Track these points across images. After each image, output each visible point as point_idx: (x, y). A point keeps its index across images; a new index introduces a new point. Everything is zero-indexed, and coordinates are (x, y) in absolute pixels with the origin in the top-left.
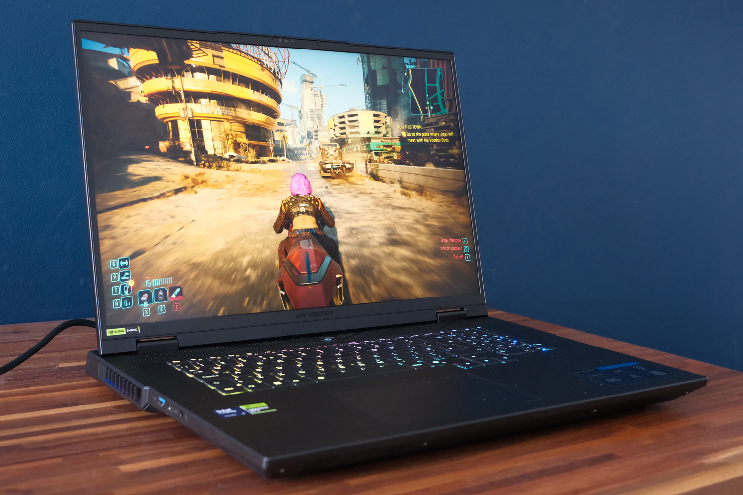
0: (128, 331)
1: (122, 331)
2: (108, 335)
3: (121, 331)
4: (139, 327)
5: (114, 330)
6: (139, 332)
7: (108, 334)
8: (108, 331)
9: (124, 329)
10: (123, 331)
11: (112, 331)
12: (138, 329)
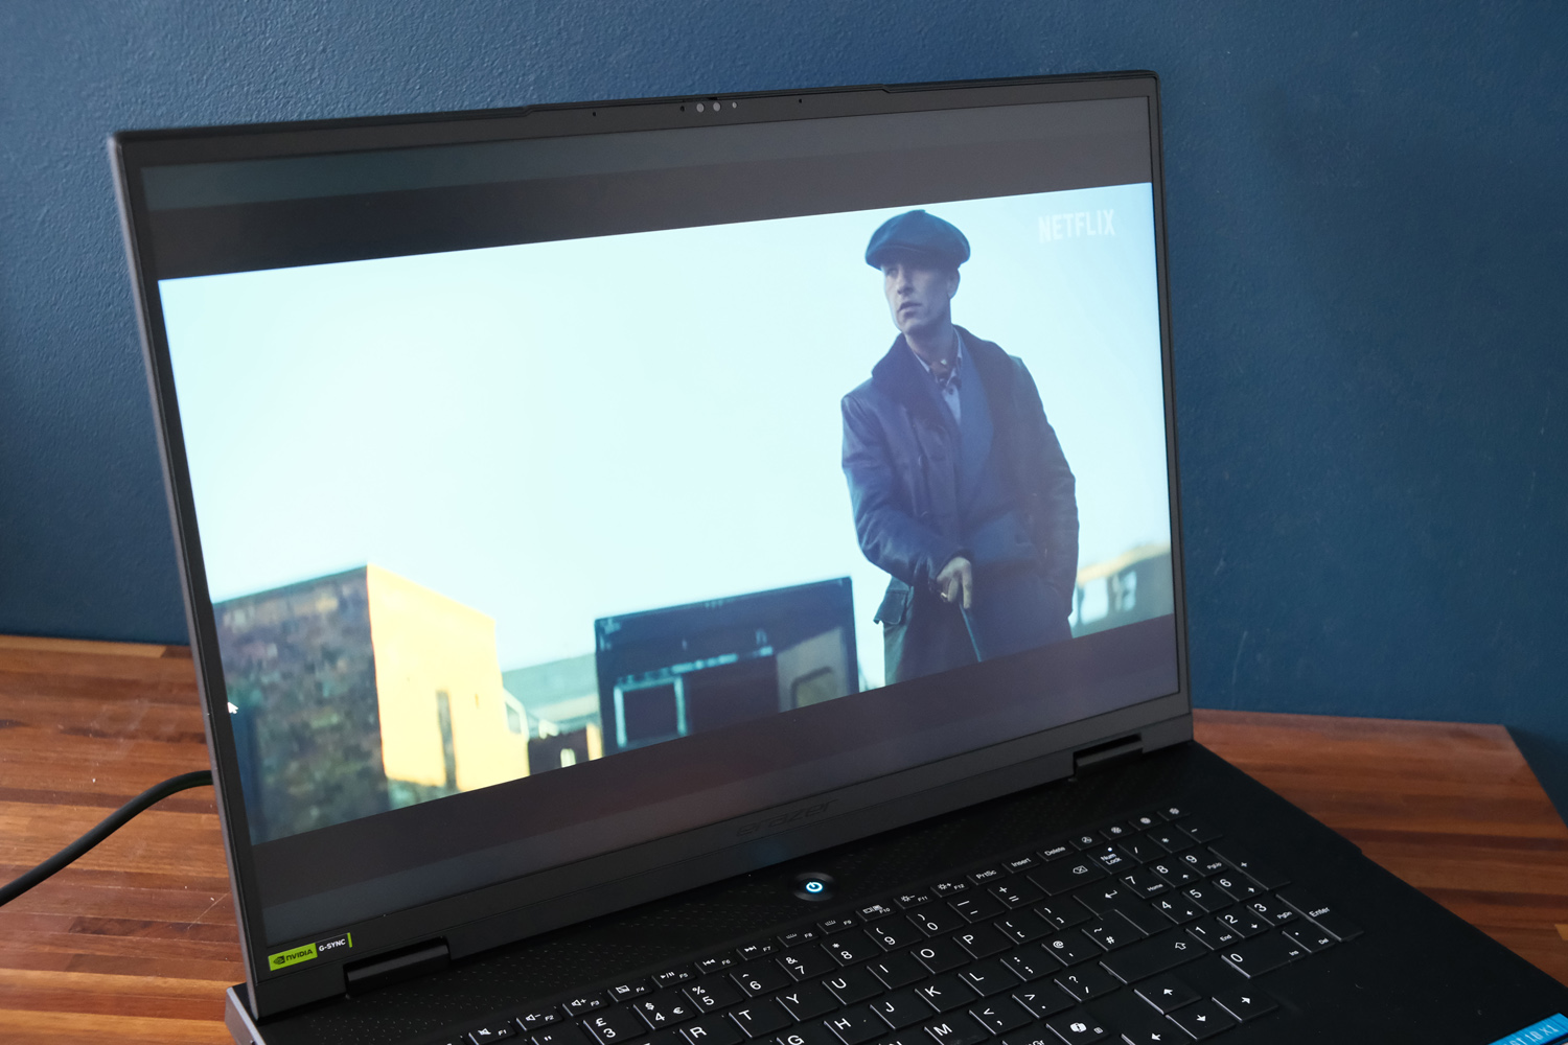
0: (322, 949)
1: (308, 952)
2: (272, 969)
3: (304, 953)
4: (349, 934)
5: (285, 954)
6: (351, 946)
7: (273, 967)
8: (272, 958)
9: (312, 946)
10: (310, 952)
11: (282, 957)
12: (347, 941)
